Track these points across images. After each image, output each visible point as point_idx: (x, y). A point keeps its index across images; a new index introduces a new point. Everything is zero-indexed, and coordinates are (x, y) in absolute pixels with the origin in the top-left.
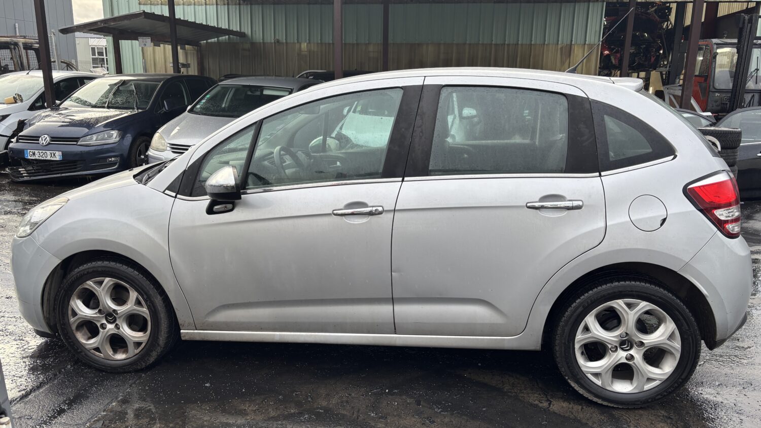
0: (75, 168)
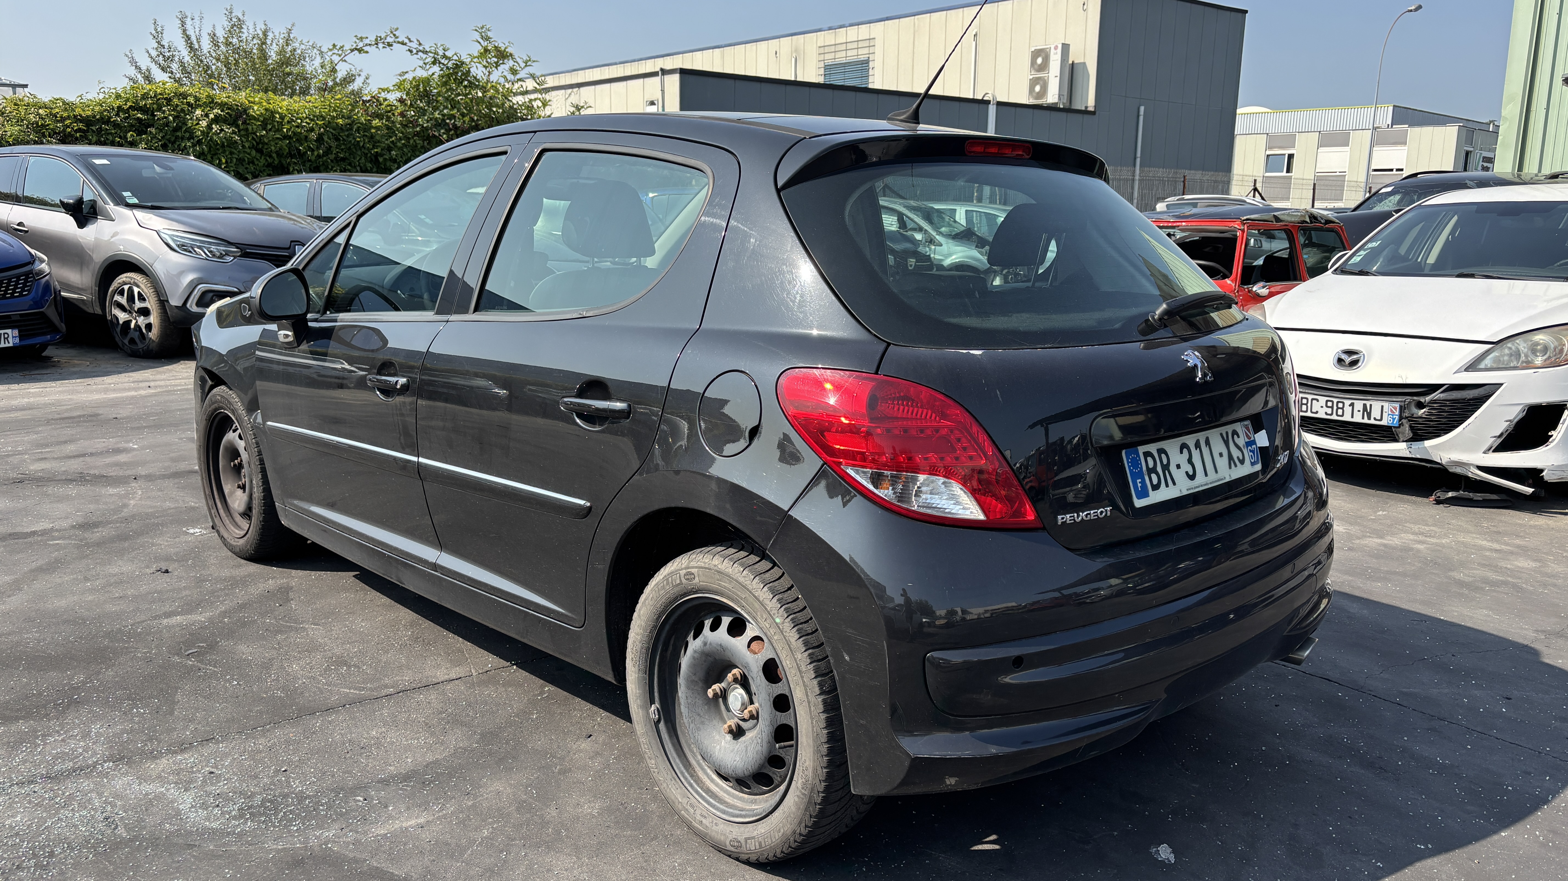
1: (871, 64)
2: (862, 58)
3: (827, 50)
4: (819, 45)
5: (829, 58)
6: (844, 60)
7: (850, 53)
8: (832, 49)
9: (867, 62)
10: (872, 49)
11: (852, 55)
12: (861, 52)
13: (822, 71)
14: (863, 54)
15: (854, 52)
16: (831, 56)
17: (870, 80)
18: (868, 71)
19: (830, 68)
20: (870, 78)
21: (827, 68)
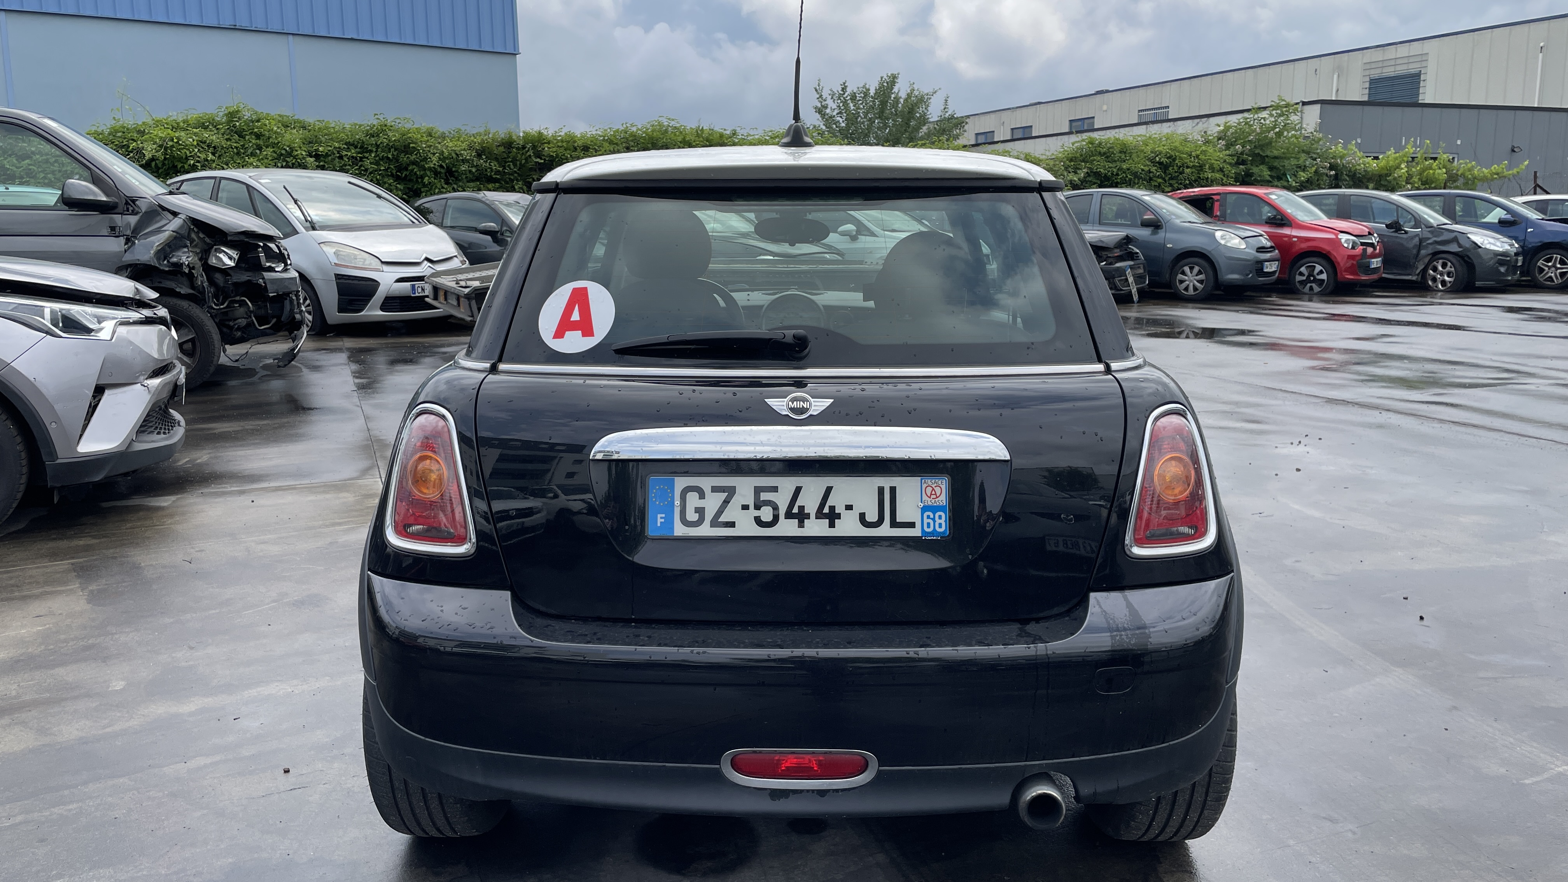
1: (1422, 77)
2: (1413, 71)
3: (1373, 66)
4: (1365, 61)
5: (1376, 73)
6: (1392, 74)
7: (1398, 68)
8: (1380, 65)
9: (1418, 75)
10: (1424, 64)
11: (1402, 69)
12: (1413, 66)
13: (1367, 85)
14: (1413, 68)
15: (1405, 67)
16: (1378, 71)
17: (1421, 91)
18: (1419, 83)
19: (1375, 84)
20: (1421, 89)
21: (1373, 82)
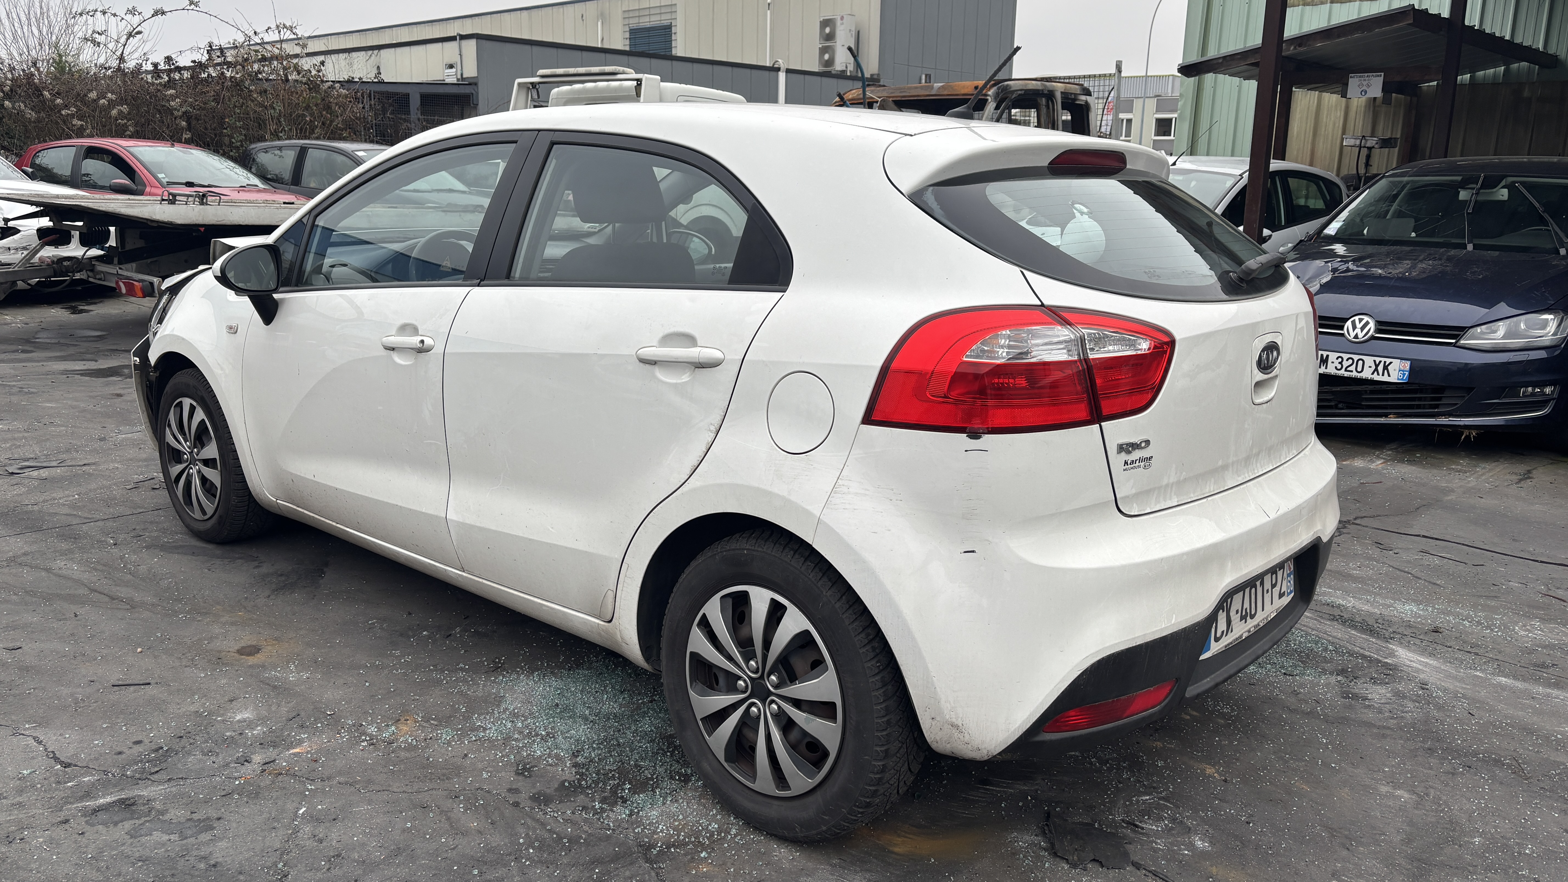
0: (1437, 406)
1: (673, 30)
2: (666, 23)
3: (632, 15)
4: (624, 9)
5: (634, 23)
6: (648, 25)
7: (653, 18)
8: (635, 15)
9: (669, 27)
10: (674, 16)
11: (655, 20)
12: (664, 17)
13: (627, 35)
14: (664, 20)
15: (657, 18)
16: (636, 20)
17: (674, 44)
18: (671, 36)
19: (635, 34)
20: (673, 42)
21: (633, 32)
